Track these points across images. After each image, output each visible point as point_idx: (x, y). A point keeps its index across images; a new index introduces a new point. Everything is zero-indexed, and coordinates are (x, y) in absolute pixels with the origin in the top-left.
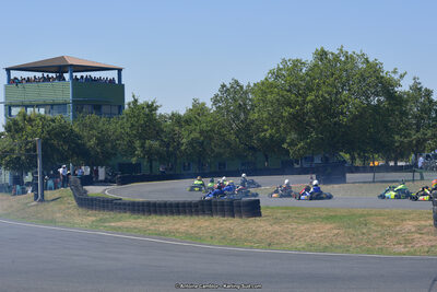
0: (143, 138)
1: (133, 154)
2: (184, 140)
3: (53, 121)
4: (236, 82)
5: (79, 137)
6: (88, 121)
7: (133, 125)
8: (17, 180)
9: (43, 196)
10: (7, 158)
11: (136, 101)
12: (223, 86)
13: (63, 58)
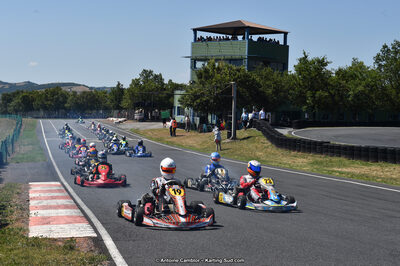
0: (313, 89)
2: (351, 93)
3: (238, 71)
4: (397, 43)
5: (259, 84)
6: (264, 73)
9: (235, 134)
10: (198, 101)
11: (306, 57)
13: (240, 22)
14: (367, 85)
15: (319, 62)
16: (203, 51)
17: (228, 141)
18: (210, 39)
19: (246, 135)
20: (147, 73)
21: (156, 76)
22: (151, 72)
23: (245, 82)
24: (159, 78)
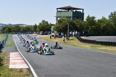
0: (91, 25)
1: (88, 29)
2: (102, 26)
3: (70, 20)
4: (115, 12)
5: (75, 24)
6: (77, 21)
8: (60, 34)
12: (112, 13)
14: (107, 24)
15: (93, 17)
17: (67, 40)
18: (61, 11)
19: (72, 39)
20: (43, 21)
21: (46, 22)
22: (45, 21)
23: (71, 23)
24: (47, 22)
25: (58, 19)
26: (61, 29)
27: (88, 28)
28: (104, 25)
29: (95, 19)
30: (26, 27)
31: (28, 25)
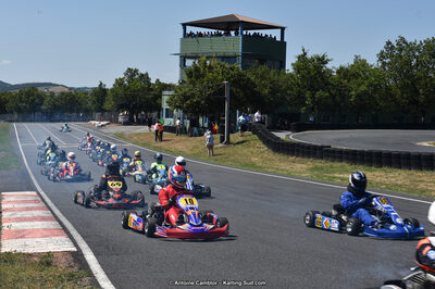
0: (313, 89)
1: (303, 104)
2: (353, 93)
3: (232, 69)
4: (402, 39)
5: (253, 84)
6: (260, 72)
7: (303, 76)
8: (194, 123)
11: (305, 54)
12: (389, 43)
13: (232, 16)
14: (370, 85)
15: (319, 59)
16: (193, 48)
17: (220, 145)
18: (200, 35)
19: (241, 139)
20: (132, 73)
21: (142, 75)
22: (136, 71)
23: (238, 81)
24: (145, 77)
25: (189, 63)
26: (198, 103)
27: (300, 99)
28: (363, 88)
29: (329, 66)
30: (63, 93)
31: (70, 89)
